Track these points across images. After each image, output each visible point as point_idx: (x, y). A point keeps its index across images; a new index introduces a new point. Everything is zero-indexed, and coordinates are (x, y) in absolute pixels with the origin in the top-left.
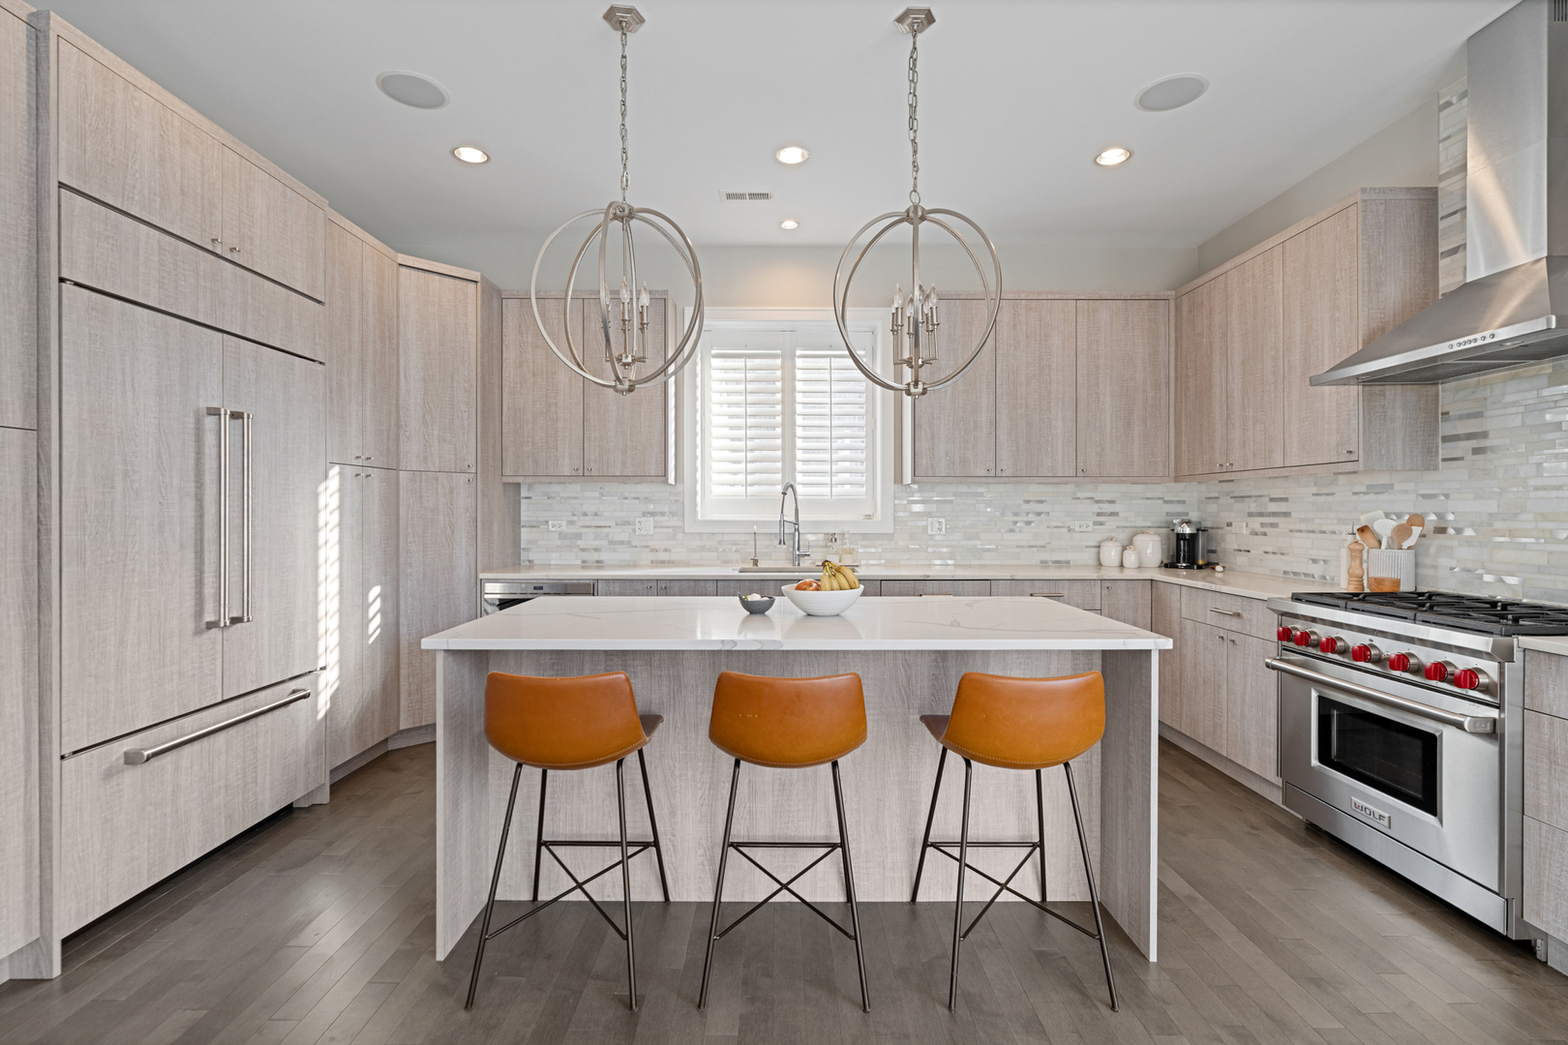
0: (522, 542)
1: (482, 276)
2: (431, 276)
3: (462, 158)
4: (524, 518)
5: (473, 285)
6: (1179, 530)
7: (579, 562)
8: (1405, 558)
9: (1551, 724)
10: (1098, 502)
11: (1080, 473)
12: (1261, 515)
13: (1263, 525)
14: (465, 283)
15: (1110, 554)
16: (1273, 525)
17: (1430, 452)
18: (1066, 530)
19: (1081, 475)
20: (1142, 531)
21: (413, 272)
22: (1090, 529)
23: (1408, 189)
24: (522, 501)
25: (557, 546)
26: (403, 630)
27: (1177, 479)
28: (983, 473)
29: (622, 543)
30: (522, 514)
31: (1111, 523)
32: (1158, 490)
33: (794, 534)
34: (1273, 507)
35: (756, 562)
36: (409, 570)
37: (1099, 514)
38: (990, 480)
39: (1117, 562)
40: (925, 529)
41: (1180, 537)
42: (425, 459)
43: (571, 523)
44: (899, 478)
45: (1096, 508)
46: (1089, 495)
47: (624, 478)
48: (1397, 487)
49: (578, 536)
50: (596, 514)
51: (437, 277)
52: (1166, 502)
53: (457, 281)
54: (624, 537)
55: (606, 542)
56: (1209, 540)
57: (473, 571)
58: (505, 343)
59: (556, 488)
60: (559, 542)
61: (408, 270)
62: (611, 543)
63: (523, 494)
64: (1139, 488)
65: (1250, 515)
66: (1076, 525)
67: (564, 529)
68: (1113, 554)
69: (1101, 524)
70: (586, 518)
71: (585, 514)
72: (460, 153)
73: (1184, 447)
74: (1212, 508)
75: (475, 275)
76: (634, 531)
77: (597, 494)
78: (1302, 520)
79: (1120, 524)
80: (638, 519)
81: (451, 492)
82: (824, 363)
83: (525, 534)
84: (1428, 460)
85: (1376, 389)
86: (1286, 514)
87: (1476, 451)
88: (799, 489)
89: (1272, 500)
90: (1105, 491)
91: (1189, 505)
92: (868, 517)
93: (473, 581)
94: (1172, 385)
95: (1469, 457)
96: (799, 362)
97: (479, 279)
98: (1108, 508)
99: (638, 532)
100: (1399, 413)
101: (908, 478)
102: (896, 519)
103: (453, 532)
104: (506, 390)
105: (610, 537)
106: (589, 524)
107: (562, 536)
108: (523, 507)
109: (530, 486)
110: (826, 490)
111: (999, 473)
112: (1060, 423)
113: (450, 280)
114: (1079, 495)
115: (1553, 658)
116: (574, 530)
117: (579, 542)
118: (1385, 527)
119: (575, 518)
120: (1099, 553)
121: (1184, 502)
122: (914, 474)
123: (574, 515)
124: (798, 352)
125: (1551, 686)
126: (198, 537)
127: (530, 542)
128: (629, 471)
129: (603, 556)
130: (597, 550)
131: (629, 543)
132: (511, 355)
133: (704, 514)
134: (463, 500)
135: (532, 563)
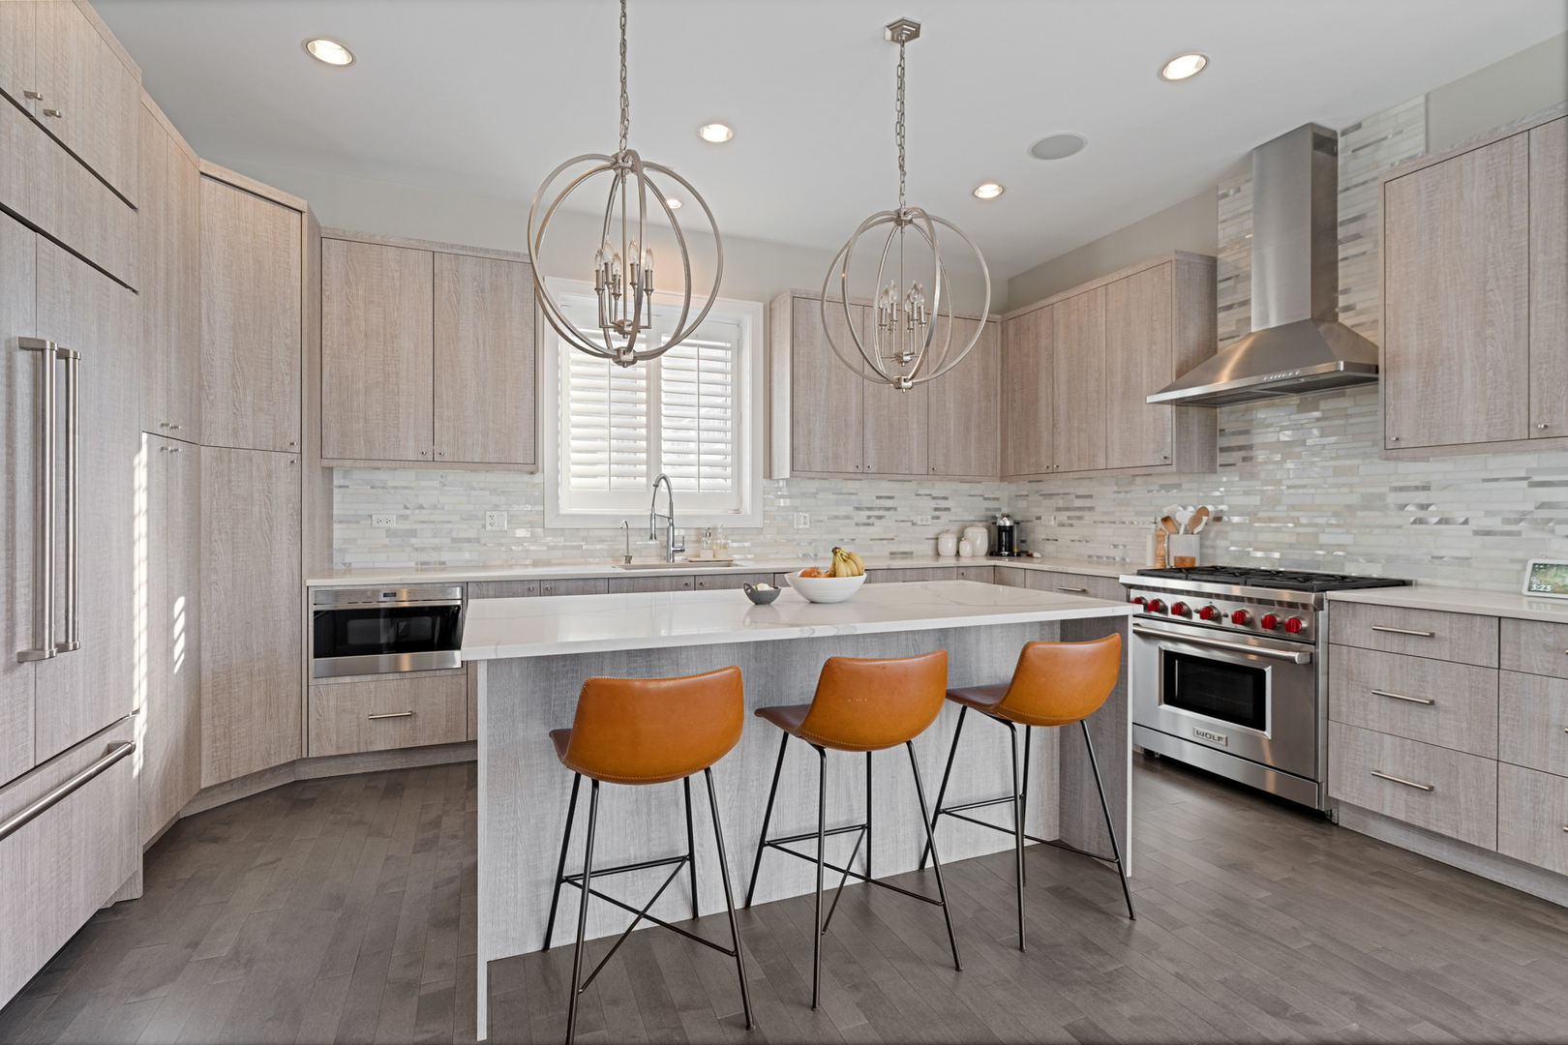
0: (335, 541)
1: (309, 208)
2: (243, 195)
3: (316, 55)
4: (337, 511)
5: (297, 216)
6: (1001, 523)
7: (413, 564)
8: (1194, 539)
9: (1349, 652)
10: (935, 498)
11: (931, 472)
12: (1068, 509)
13: (1069, 518)
14: (286, 210)
15: (948, 545)
16: (1079, 518)
17: (1213, 459)
18: (910, 524)
19: (932, 473)
20: (972, 523)
21: (219, 186)
22: (929, 522)
23: (1201, 256)
24: (335, 490)
25: (385, 546)
26: (206, 656)
27: (1003, 478)
28: (852, 469)
29: (469, 540)
30: (335, 506)
31: (945, 517)
32: (979, 489)
33: (668, 529)
34: (1078, 503)
35: (628, 559)
36: (214, 577)
37: (936, 509)
38: (858, 476)
39: (954, 552)
40: (790, 523)
41: (1001, 529)
42: (235, 432)
43: (400, 517)
44: (771, 472)
45: (933, 504)
46: (928, 492)
47: (486, 465)
48: (1184, 486)
49: (413, 533)
50: (435, 507)
51: (251, 198)
52: (985, 499)
53: (277, 207)
54: (472, 534)
55: (449, 540)
56: (1021, 531)
57: (297, 578)
58: (326, 293)
59: (382, 476)
60: (386, 541)
61: (212, 183)
62: (454, 540)
63: (336, 482)
64: (966, 486)
65: (1058, 509)
66: (918, 520)
67: (394, 525)
68: (950, 545)
69: (938, 518)
70: (422, 511)
71: (421, 507)
72: (314, 48)
73: (1011, 451)
74: (1022, 504)
75: (301, 203)
76: (484, 526)
77: (437, 484)
78: (1105, 513)
79: (951, 518)
80: (488, 513)
81: (269, 475)
82: (692, 351)
83: (338, 531)
84: (1211, 467)
86: (1091, 509)
87: (1245, 459)
88: (673, 481)
89: (1078, 497)
90: (940, 488)
91: (1005, 500)
92: (736, 511)
93: (297, 590)
94: (999, 397)
95: (1240, 464)
97: (304, 208)
98: (942, 504)
99: (489, 528)
101: (785, 471)
102: (765, 515)
103: (271, 528)
104: (327, 351)
105: (455, 534)
106: (426, 519)
107: (391, 534)
108: (336, 498)
109: (346, 474)
110: (693, 481)
111: (865, 471)
112: (915, 425)
113: (269, 204)
114: (921, 492)
115: (1351, 605)
116: (406, 526)
117: (413, 541)
119: (408, 512)
120: (937, 545)
121: (998, 499)
122: (792, 469)
123: (406, 508)
125: (1348, 625)
126: (10, 527)
127: (346, 541)
128: (492, 457)
129: (445, 556)
130: (437, 549)
131: (478, 540)
132: (333, 309)
133: (566, 507)
134: (284, 486)
135: (349, 567)
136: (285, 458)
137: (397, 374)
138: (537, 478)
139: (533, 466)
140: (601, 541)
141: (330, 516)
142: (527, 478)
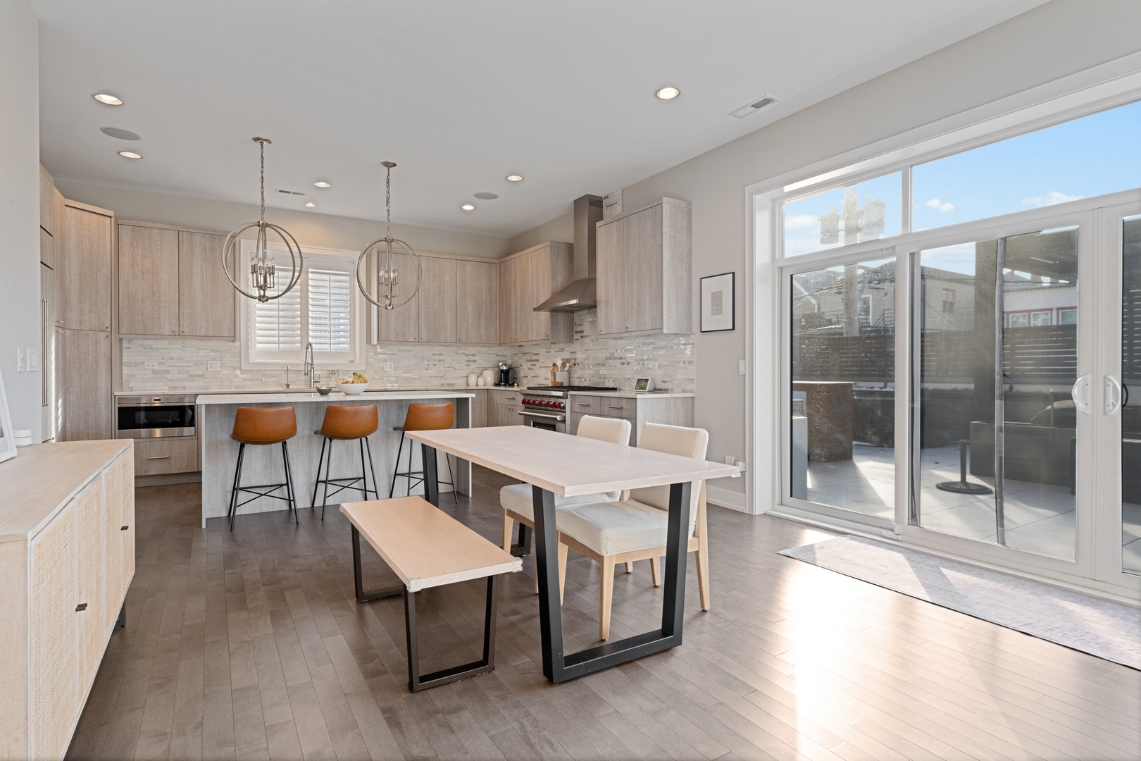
0: (124, 376)
1: (115, 215)
2: (84, 212)
3: (123, 155)
4: (124, 361)
5: (109, 219)
6: (502, 368)
8: (565, 374)
10: (467, 355)
11: (458, 341)
12: (531, 361)
13: (531, 365)
14: (104, 217)
15: (472, 380)
16: (535, 365)
17: (571, 337)
18: (452, 369)
19: (458, 342)
20: (486, 369)
21: (73, 210)
22: (464, 368)
23: (565, 243)
24: (124, 350)
25: (152, 378)
26: (68, 425)
27: (500, 345)
28: (413, 340)
29: (198, 376)
30: (124, 358)
31: (473, 366)
32: (494, 350)
33: (311, 371)
34: (535, 357)
35: (288, 386)
36: (71, 389)
37: (468, 361)
38: (416, 343)
39: (475, 384)
40: (383, 368)
41: (502, 371)
42: (81, 322)
43: (160, 364)
44: (369, 341)
45: (466, 358)
46: (463, 352)
47: (207, 337)
48: (566, 349)
49: (167, 372)
50: (180, 359)
51: (87, 213)
52: (497, 356)
53: (99, 216)
54: (200, 372)
55: (187, 376)
56: (515, 372)
57: (109, 391)
58: (121, 252)
59: (150, 342)
60: (152, 376)
61: (70, 209)
62: (191, 376)
63: (124, 346)
64: (486, 349)
65: (528, 361)
66: (457, 366)
67: (156, 367)
69: (469, 366)
70: (172, 361)
71: (172, 359)
72: (122, 153)
73: (502, 331)
74: (516, 358)
75: (111, 213)
76: (207, 369)
77: (180, 347)
78: (543, 363)
79: (477, 366)
80: (209, 362)
81: (96, 343)
82: (326, 277)
83: (126, 371)
84: (571, 340)
85: (555, 313)
86: (538, 360)
87: (582, 337)
88: (314, 346)
89: (534, 354)
90: (470, 350)
91: (506, 356)
92: (352, 361)
93: (109, 397)
94: (498, 302)
95: (580, 339)
96: (310, 276)
97: (113, 215)
98: (472, 358)
99: (209, 369)
100: (562, 323)
101: (375, 341)
102: (367, 363)
103: (97, 367)
104: (121, 281)
105: (190, 373)
106: (174, 365)
107: (154, 372)
108: (125, 353)
109: (130, 341)
110: (328, 346)
111: (420, 340)
112: (449, 318)
113: (95, 215)
114: (459, 352)
116: (164, 368)
117: (167, 376)
118: (559, 363)
119: (164, 361)
120: (467, 380)
121: (505, 356)
122: (378, 340)
123: (163, 359)
124: (310, 270)
125: (574, 404)
127: (130, 376)
128: (211, 333)
129: (185, 384)
130: (182, 380)
131: (203, 376)
132: (125, 260)
133: (253, 359)
134: (103, 348)
135: (131, 389)
136: (104, 334)
137: (159, 292)
138: (237, 344)
139: (233, 337)
140: (273, 376)
141: (121, 363)
142: (231, 344)
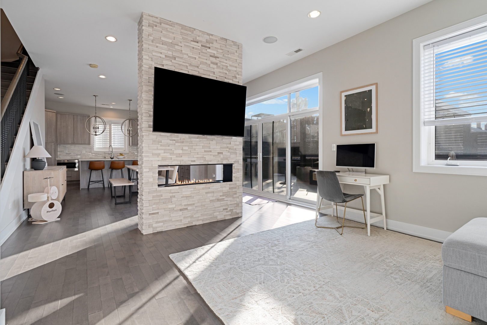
0: (58, 155)
4: (58, 150)
5: (55, 113)
14: (53, 113)
35: (105, 157)
40: (134, 152)
42: (47, 140)
43: (68, 151)
44: (129, 145)
47: (82, 144)
49: (70, 153)
50: (74, 150)
51: (49, 112)
54: (80, 154)
59: (65, 145)
60: (66, 155)
62: (77, 154)
63: (58, 146)
67: (67, 152)
71: (71, 150)
72: (59, 97)
75: (55, 111)
77: (74, 146)
80: (82, 151)
81: (51, 146)
82: (117, 126)
83: (58, 153)
88: (112, 146)
92: (124, 151)
93: (55, 160)
96: (112, 126)
99: (82, 153)
101: (131, 145)
102: (129, 151)
103: (52, 152)
104: (58, 129)
107: (66, 153)
108: (58, 148)
109: (60, 145)
110: (117, 146)
113: (51, 112)
116: (69, 152)
117: (70, 155)
122: (132, 144)
124: (112, 125)
127: (60, 154)
130: (74, 156)
131: (81, 155)
132: (59, 123)
133: (95, 150)
134: (53, 147)
135: (60, 158)
136: (53, 144)
137: (68, 132)
138: (90, 146)
139: (89, 144)
140: (101, 155)
141: (57, 151)
142: (88, 146)
